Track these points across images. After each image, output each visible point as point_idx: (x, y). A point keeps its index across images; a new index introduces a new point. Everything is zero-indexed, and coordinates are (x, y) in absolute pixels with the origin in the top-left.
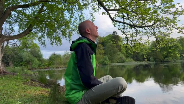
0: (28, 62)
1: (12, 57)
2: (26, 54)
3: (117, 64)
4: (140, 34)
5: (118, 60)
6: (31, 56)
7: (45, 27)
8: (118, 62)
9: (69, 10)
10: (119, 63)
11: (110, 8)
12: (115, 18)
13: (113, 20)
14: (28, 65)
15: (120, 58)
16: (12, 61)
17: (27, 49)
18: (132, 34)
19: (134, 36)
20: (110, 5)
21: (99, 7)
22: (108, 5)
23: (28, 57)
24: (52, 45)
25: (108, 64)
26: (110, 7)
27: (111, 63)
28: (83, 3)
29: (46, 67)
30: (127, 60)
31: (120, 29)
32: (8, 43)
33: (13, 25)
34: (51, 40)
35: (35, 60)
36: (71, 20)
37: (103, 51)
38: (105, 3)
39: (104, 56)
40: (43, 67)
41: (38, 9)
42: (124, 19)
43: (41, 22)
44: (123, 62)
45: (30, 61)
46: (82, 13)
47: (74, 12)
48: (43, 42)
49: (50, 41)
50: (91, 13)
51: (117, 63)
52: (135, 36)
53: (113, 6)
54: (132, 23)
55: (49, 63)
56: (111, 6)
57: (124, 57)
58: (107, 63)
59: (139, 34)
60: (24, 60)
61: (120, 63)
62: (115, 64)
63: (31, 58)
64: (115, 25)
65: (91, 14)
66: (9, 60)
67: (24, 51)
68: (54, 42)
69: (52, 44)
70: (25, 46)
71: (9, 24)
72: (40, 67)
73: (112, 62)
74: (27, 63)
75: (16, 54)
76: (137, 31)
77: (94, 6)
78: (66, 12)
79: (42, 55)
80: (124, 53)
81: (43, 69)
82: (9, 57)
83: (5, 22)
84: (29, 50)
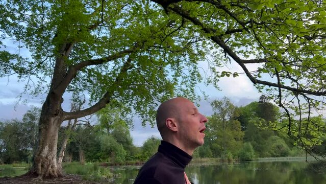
0: (110, 152)
1: (85, 143)
2: (106, 138)
3: (273, 159)
4: (318, 107)
5: (273, 152)
6: (114, 141)
7: (133, 95)
8: (273, 156)
9: (172, 63)
10: (276, 158)
11: (248, 56)
12: (260, 77)
13: (254, 81)
14: (108, 157)
15: (278, 147)
16: (84, 150)
17: (108, 130)
18: (299, 106)
19: (305, 111)
20: (247, 51)
21: (225, 55)
22: (245, 51)
23: (109, 144)
24: (145, 124)
25: (253, 159)
26: (248, 54)
27: (260, 157)
28: (197, 49)
29: (137, 161)
30: (293, 152)
31: (271, 96)
32: (76, 121)
33: (81, 92)
34: (143, 117)
35: (121, 148)
36: (176, 80)
37: (243, 133)
38: (237, 47)
39: (245, 144)
40: (133, 161)
41: (122, 64)
42: (278, 77)
43: (126, 86)
44: (284, 154)
45: (112, 151)
46: (195, 68)
47: (183, 67)
48: (129, 120)
49: (141, 118)
50: (213, 66)
51: (271, 158)
52: (307, 110)
53: (253, 52)
54: (298, 84)
55: (143, 153)
56: (250, 53)
57: (285, 146)
58: (252, 157)
59: (314, 106)
60: (103, 148)
61: (277, 156)
62: (267, 158)
63: (114, 145)
64: (260, 89)
65: (213, 68)
66: (80, 149)
67: (103, 133)
68: (147, 120)
69: (143, 124)
70: (106, 124)
71: (73, 92)
72: (129, 162)
73: (262, 156)
74: (107, 154)
75: (90, 139)
76: (310, 101)
77: (217, 54)
78: (168, 68)
79: (132, 140)
80: (284, 138)
81: (132, 164)
82: (80, 143)
83: (67, 89)
84: (111, 131)
